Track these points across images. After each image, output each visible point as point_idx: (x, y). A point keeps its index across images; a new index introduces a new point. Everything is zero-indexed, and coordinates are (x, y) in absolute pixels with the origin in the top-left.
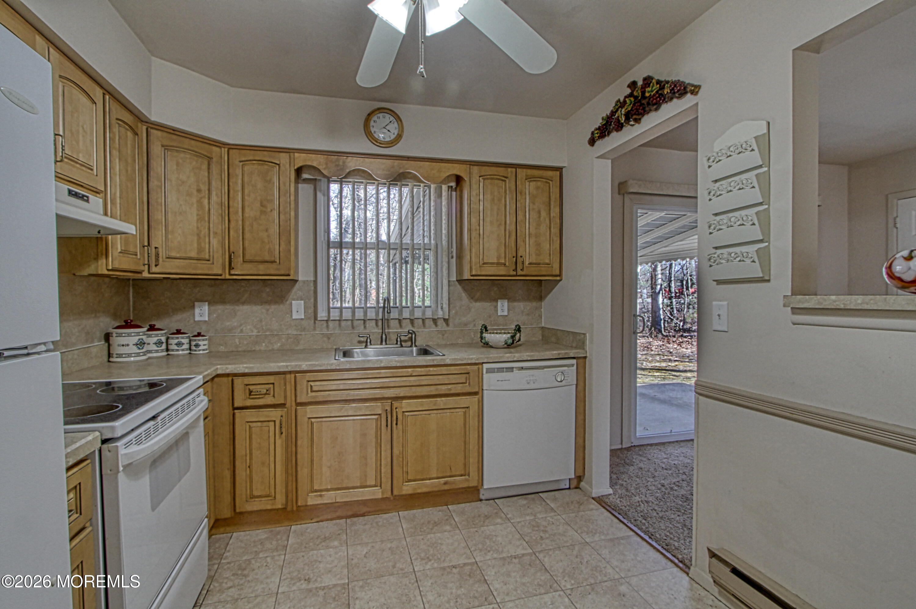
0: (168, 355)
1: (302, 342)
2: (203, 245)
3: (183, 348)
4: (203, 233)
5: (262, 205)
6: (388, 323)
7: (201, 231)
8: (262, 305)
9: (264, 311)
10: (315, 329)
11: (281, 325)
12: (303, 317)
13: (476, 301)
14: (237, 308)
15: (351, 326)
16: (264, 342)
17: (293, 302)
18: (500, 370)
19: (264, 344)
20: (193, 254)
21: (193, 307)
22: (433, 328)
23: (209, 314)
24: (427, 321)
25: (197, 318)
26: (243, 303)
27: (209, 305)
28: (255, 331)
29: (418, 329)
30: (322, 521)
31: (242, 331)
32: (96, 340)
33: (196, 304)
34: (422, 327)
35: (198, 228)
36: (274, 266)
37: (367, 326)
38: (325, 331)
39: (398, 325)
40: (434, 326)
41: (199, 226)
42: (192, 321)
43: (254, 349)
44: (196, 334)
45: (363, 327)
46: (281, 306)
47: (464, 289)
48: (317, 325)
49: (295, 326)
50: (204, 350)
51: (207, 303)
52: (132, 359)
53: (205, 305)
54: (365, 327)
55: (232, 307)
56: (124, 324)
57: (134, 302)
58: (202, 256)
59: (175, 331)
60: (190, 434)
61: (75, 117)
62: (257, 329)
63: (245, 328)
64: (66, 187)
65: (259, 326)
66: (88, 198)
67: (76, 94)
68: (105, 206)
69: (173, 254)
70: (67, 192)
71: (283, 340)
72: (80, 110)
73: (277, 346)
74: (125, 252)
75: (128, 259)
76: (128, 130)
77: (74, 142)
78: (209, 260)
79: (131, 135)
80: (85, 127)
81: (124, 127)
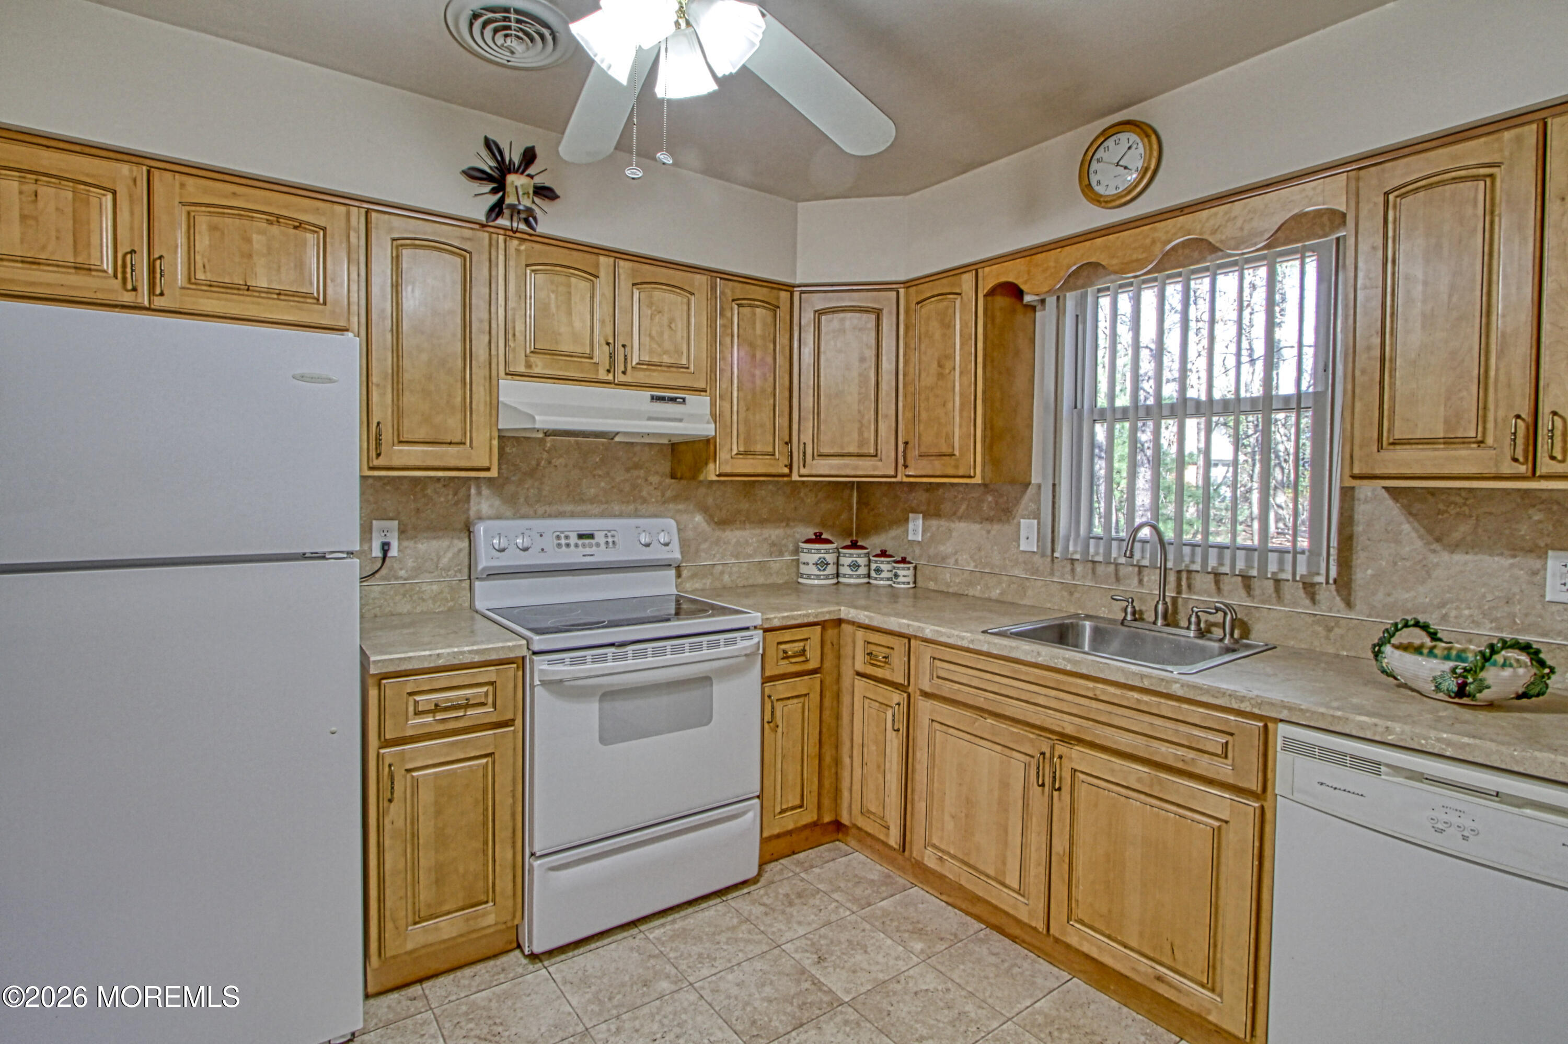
0: (869, 583)
1: (1030, 593)
2: (866, 435)
3: (882, 576)
4: (866, 417)
5: (940, 365)
6: (1188, 578)
7: (863, 416)
8: (981, 523)
9: (984, 532)
10: (1052, 573)
11: (1004, 559)
12: (1035, 550)
13: (1454, 548)
14: (953, 525)
15: (1113, 576)
16: (979, 584)
17: (1022, 521)
18: (1337, 757)
19: (979, 587)
20: (852, 449)
21: (907, 520)
22: (1305, 606)
23: (923, 531)
24: (1287, 588)
25: (910, 538)
26: (960, 519)
27: (924, 518)
28: (973, 564)
29: (1263, 602)
30: (954, 906)
31: (956, 561)
32: (786, 554)
33: (911, 515)
34: (1274, 600)
35: (859, 411)
36: (951, 461)
37: (1146, 579)
38: (1068, 580)
39: (1213, 586)
40: (1307, 602)
41: (862, 408)
42: (905, 541)
43: (966, 592)
44: (900, 559)
45: (1135, 581)
46: (1006, 526)
47: (1410, 512)
48: (1056, 566)
49: (1025, 563)
50: (903, 583)
51: (921, 516)
52: (817, 582)
53: (918, 519)
54: (1141, 581)
55: (947, 524)
56: (814, 537)
57: (857, 509)
58: (864, 451)
59: (879, 553)
60: (714, 681)
61: (657, 319)
62: (974, 561)
63: (960, 558)
64: (647, 394)
65: (976, 557)
66: (684, 399)
67: (658, 295)
68: (713, 404)
69: (824, 450)
70: (649, 398)
71: (1004, 585)
72: (666, 309)
73: (995, 593)
74: (746, 453)
75: (752, 461)
76: (757, 306)
77: (655, 346)
78: (876, 456)
79: (764, 311)
80: (673, 326)
81: (750, 306)
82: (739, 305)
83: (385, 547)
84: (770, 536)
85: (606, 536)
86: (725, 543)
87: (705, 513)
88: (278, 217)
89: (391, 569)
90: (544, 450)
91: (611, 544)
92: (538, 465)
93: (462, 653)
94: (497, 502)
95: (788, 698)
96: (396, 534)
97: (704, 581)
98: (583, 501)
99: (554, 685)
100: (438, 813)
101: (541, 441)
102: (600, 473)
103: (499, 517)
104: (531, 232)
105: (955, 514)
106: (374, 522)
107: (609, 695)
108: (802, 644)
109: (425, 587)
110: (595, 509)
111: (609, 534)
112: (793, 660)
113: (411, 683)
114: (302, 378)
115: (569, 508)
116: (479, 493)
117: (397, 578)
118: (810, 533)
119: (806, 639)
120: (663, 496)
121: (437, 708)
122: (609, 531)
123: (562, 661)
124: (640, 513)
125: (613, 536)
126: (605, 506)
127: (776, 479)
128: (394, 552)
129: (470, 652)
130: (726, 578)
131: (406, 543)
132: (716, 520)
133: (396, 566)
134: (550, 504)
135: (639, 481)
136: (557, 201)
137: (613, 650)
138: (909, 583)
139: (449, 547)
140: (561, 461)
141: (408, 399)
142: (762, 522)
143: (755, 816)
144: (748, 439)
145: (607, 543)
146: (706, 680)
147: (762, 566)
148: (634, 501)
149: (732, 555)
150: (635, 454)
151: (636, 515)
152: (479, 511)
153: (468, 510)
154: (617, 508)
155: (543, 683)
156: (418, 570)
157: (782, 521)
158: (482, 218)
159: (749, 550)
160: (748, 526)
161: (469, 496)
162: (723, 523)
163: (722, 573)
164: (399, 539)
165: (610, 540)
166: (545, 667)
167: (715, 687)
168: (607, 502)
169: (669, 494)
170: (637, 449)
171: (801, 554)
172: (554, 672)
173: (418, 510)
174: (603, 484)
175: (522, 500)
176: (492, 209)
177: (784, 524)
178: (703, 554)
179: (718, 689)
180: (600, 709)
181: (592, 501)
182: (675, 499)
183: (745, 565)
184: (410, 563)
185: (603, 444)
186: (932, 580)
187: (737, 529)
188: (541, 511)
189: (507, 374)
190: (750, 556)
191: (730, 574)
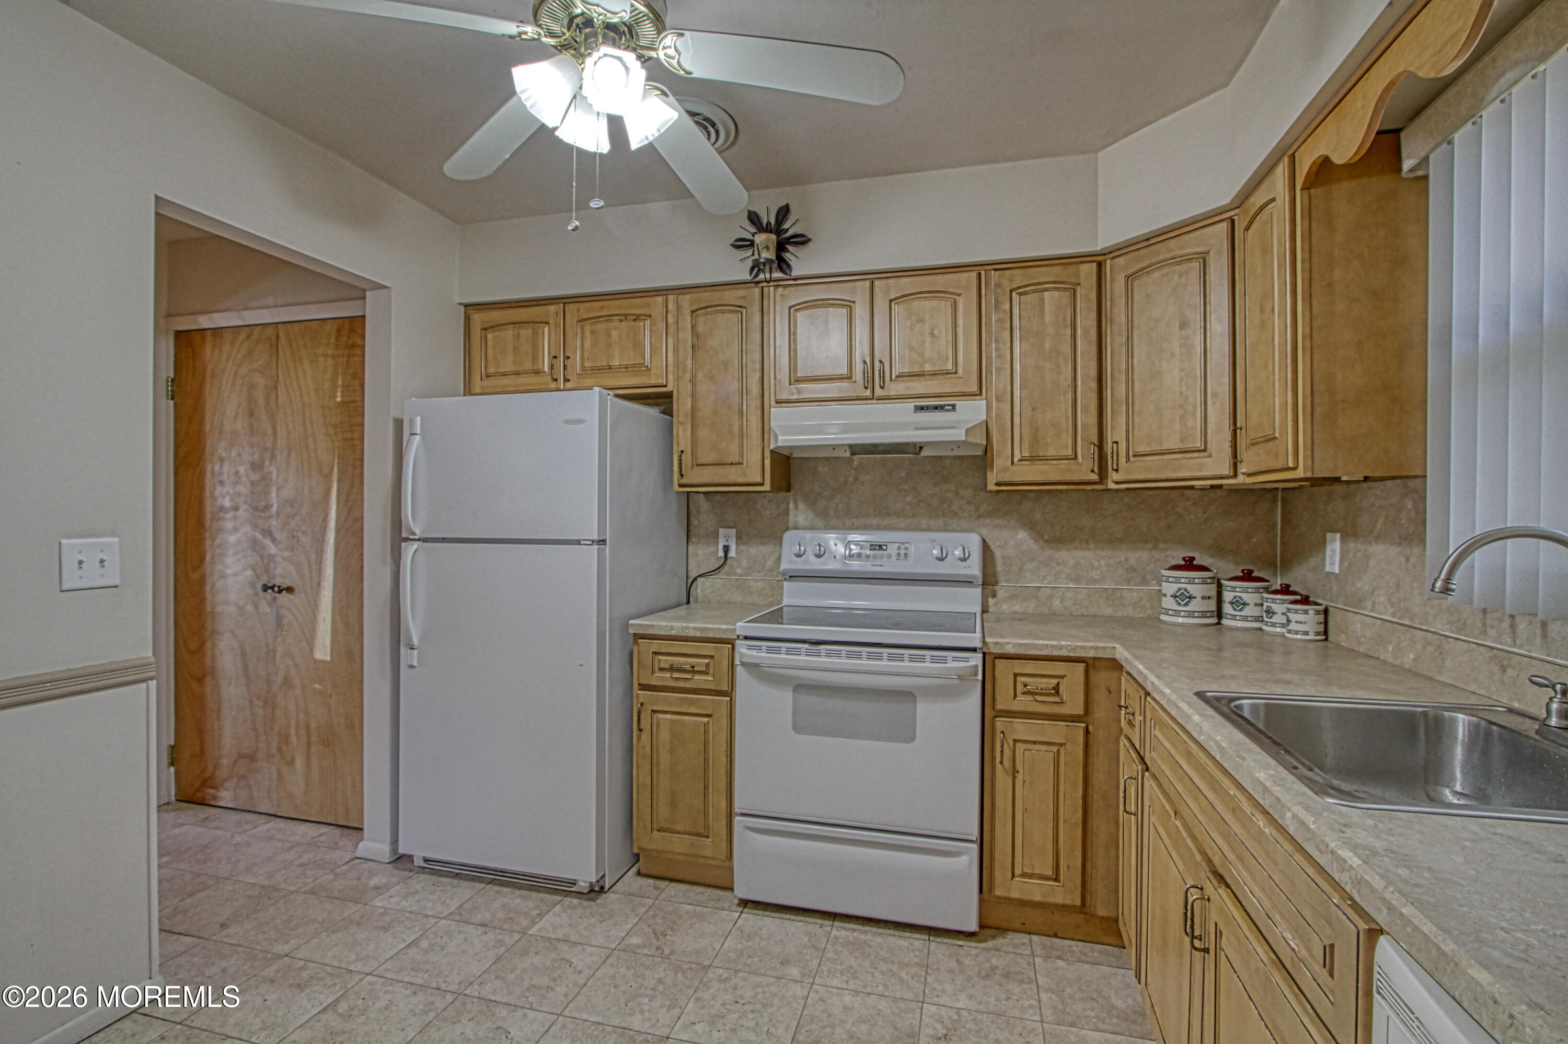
0: (1260, 629)
2: (1191, 424)
3: (1273, 620)
4: (1191, 400)
7: (1186, 400)
8: (1400, 544)
9: (1403, 560)
14: (1370, 549)
16: (1390, 642)
19: (1389, 646)
20: (1174, 444)
21: (1324, 543)
23: (1342, 559)
25: (1324, 568)
26: (1377, 539)
27: (1343, 540)
31: (1373, 604)
33: (1329, 535)
35: (1181, 394)
36: (1273, 447)
41: (1184, 389)
42: (1317, 572)
43: (1377, 655)
44: (1302, 598)
49: (1452, 612)
50: (1297, 632)
51: (1338, 535)
52: (1180, 620)
53: (1337, 539)
55: (1365, 548)
56: (1183, 563)
58: (1190, 445)
59: (1279, 588)
60: (918, 699)
61: (917, 328)
62: (1393, 605)
63: (1377, 601)
64: (910, 405)
65: (1394, 600)
66: (954, 406)
67: (917, 305)
68: (989, 408)
69: (1142, 449)
70: (912, 409)
71: (1418, 647)
72: (927, 317)
73: (1408, 659)
74: (1033, 459)
75: (1041, 467)
76: (1046, 290)
77: (914, 356)
78: (1204, 451)
79: (1057, 293)
80: (936, 332)
81: (1036, 291)
82: (1020, 294)
83: (726, 549)
84: (1127, 560)
85: (899, 548)
86: (1058, 564)
87: (1031, 529)
88: (626, 315)
89: (731, 566)
90: (851, 467)
91: (902, 556)
92: (846, 482)
93: (688, 628)
94: (811, 515)
95: (1035, 743)
96: (734, 539)
97: (1025, 604)
98: (889, 515)
99: (753, 668)
100: (672, 751)
101: (849, 461)
102: (906, 487)
103: (812, 528)
104: (788, 277)
105: (1371, 532)
106: (721, 530)
107: (801, 687)
108: (1055, 681)
109: (752, 584)
110: (903, 523)
111: (902, 547)
112: (1039, 698)
113: (655, 645)
114: (568, 422)
115: (875, 521)
116: (796, 508)
117: (735, 574)
118: (1177, 556)
119: (1062, 677)
120: (977, 510)
121: (672, 669)
122: (903, 543)
123: (759, 648)
124: (950, 528)
125: (906, 549)
126: (910, 520)
127: (1082, 487)
128: (732, 554)
129: (695, 628)
130: (1057, 603)
131: (741, 547)
132: (1046, 537)
133: (735, 564)
134: (857, 517)
135: (950, 495)
136: (810, 244)
137: (807, 646)
138: (1306, 633)
139: (772, 552)
140: (869, 477)
141: (703, 433)
142: (1114, 542)
143: (971, 861)
144: (1035, 441)
145: (899, 554)
146: (907, 696)
147: (1110, 595)
148: (944, 515)
149: (1069, 578)
150: (944, 468)
151: (945, 529)
152: (796, 523)
153: (788, 521)
154: (924, 522)
155: (743, 664)
156: (750, 570)
157: (1146, 542)
158: (748, 277)
159: (1095, 574)
160: (1092, 546)
161: (788, 509)
162: (1057, 541)
163: (1050, 597)
164: (737, 544)
165: (902, 552)
166: (744, 650)
167: (919, 706)
168: (913, 516)
169: (983, 508)
170: (948, 462)
171: (1163, 583)
172: (751, 656)
173: (750, 522)
174: (909, 499)
175: (832, 513)
176: (752, 269)
177: (1149, 546)
178: (1028, 575)
179: (923, 708)
180: (794, 699)
181: (898, 515)
182: (991, 514)
183: (1085, 591)
184: (745, 563)
185: (909, 459)
186: (1343, 633)
187: (1075, 548)
188: (849, 523)
189: (777, 403)
190: (1095, 581)
191: (1062, 600)
